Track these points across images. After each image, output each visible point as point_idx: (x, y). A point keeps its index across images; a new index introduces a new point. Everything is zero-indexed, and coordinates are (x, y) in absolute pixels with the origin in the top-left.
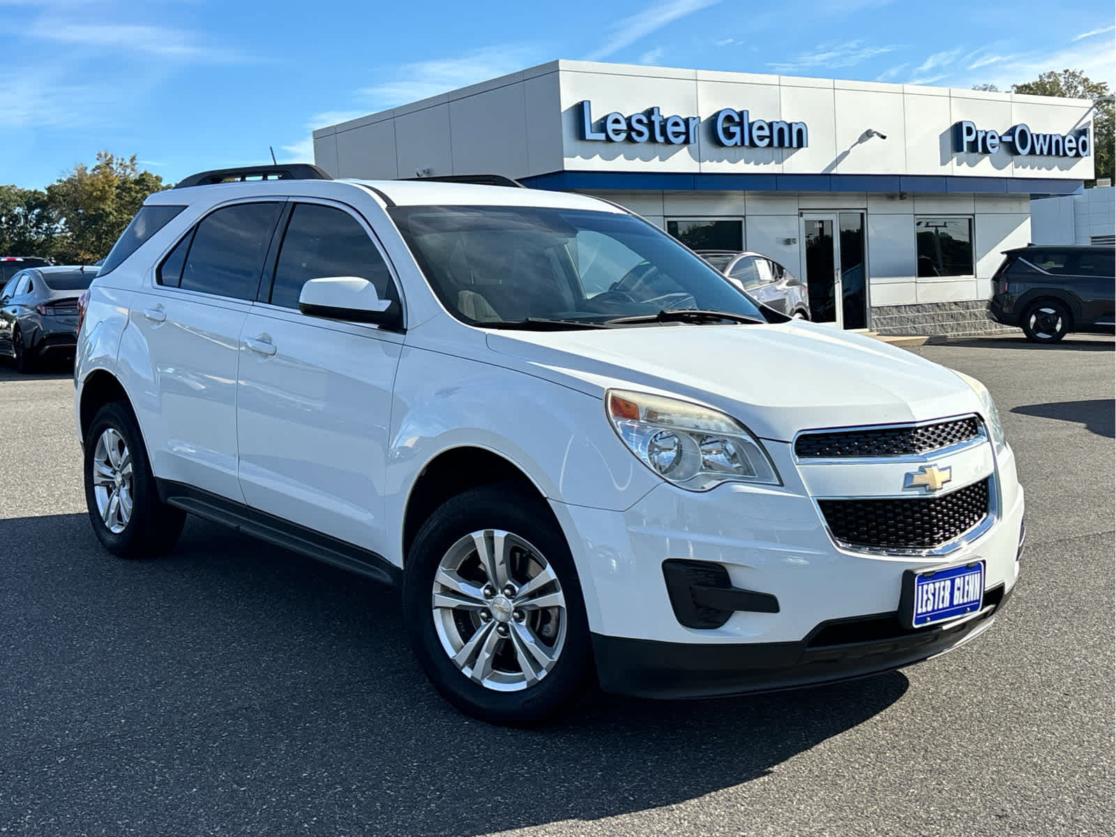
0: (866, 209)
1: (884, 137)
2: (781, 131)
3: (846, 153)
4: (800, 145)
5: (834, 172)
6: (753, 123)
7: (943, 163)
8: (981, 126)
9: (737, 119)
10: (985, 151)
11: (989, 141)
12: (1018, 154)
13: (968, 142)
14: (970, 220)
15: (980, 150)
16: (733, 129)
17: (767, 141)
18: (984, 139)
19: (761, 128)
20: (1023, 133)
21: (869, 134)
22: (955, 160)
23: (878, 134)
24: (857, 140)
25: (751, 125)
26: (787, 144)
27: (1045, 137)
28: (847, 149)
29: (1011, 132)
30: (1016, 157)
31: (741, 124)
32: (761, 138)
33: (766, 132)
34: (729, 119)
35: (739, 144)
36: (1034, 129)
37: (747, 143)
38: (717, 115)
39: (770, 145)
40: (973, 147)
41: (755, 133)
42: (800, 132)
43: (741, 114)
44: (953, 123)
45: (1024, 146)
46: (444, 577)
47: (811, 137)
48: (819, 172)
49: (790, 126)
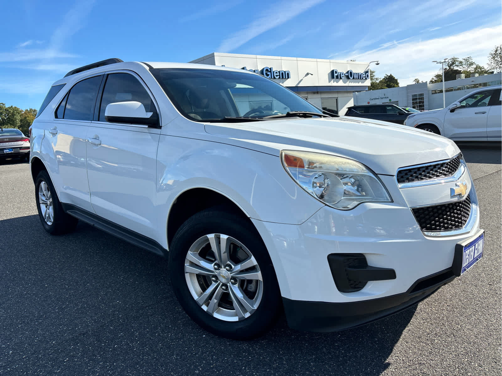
0: (307, 97)
1: (312, 75)
2: (282, 74)
4: (288, 78)
5: (298, 86)
6: (274, 71)
7: (329, 82)
8: (339, 71)
9: (269, 70)
10: (341, 78)
11: (342, 75)
12: (350, 79)
13: (336, 76)
14: (337, 99)
15: (339, 78)
16: (268, 73)
17: (278, 77)
18: (340, 75)
19: (276, 73)
20: (351, 73)
21: (308, 74)
22: (332, 81)
23: (311, 74)
24: (304, 76)
25: (274, 72)
26: (284, 77)
27: (357, 73)
28: (302, 79)
29: (348, 72)
30: (349, 80)
31: (271, 72)
32: (277, 76)
33: (278, 74)
34: (267, 70)
35: (270, 78)
36: (354, 71)
37: (273, 77)
38: (263, 69)
39: (280, 78)
40: (337, 77)
41: (275, 74)
42: (288, 74)
43: (270, 69)
44: (331, 70)
45: (351, 76)
46: (191, 256)
47: (291, 75)
48: (294, 86)
49: (285, 72)
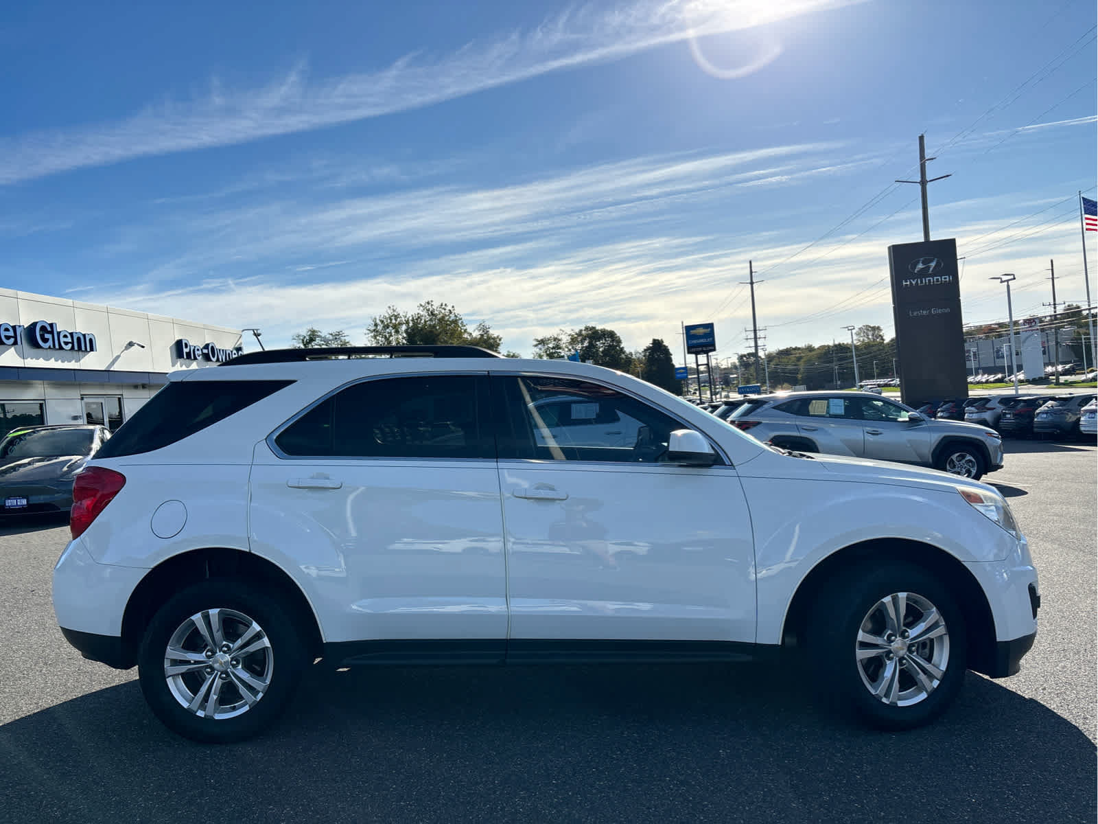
0: (122, 395)
1: (143, 347)
2: (79, 339)
3: (118, 357)
4: (92, 350)
5: (112, 369)
6: (60, 332)
7: (173, 366)
8: (192, 343)
9: (49, 329)
10: (195, 359)
11: (197, 352)
12: (211, 360)
13: (187, 353)
15: (193, 358)
16: (47, 336)
17: (70, 345)
18: (194, 350)
19: (65, 336)
20: (212, 348)
21: (131, 344)
22: (179, 363)
23: (138, 345)
24: (124, 348)
25: (59, 333)
26: (83, 349)
27: (223, 350)
28: (119, 354)
29: (206, 346)
30: (209, 363)
31: (52, 332)
32: (66, 343)
33: (69, 340)
34: (43, 328)
35: (52, 347)
36: (218, 346)
37: (57, 347)
38: (34, 324)
39: (73, 348)
40: (188, 355)
41: (62, 340)
42: (91, 341)
43: (51, 325)
44: (176, 339)
45: (214, 357)
47: (98, 344)
48: (104, 369)
49: (84, 335)
